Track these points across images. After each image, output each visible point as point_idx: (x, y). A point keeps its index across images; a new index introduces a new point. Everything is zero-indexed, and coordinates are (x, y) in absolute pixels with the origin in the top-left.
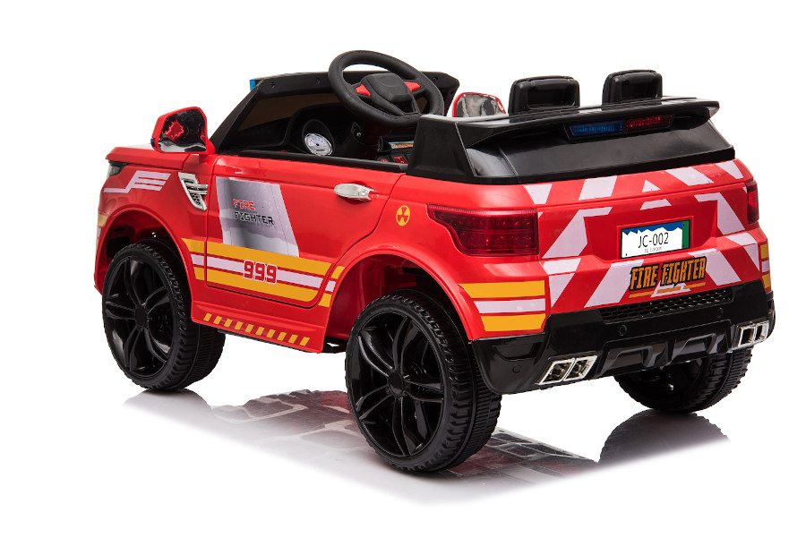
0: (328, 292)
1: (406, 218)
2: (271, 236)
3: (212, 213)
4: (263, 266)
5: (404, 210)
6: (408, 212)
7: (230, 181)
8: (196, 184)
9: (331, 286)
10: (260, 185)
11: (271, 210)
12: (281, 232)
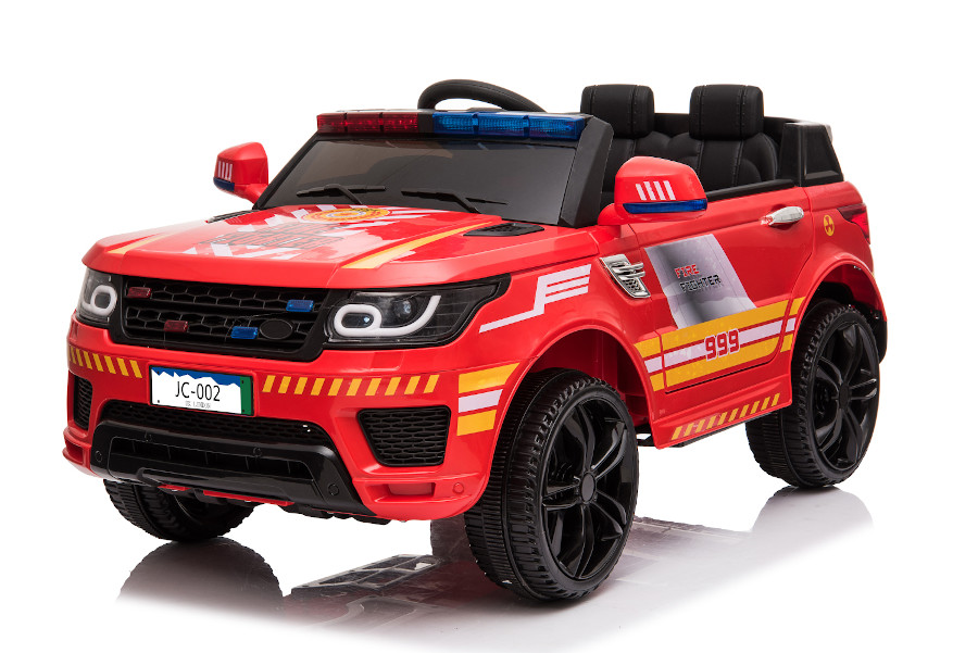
0: (789, 333)
1: (831, 226)
2: (721, 297)
3: (657, 296)
4: (723, 336)
5: (827, 219)
6: (831, 222)
7: (662, 249)
8: (628, 266)
9: (791, 325)
10: (694, 241)
11: (714, 267)
12: (729, 289)
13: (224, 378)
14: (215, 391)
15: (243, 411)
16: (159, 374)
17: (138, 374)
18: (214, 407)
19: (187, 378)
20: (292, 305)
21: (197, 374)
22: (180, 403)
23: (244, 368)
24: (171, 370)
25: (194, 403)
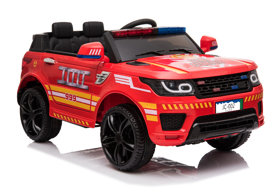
13: (235, 101)
14: (233, 105)
15: (240, 109)
16: (218, 104)
17: (211, 106)
18: (233, 110)
19: (226, 103)
20: (242, 77)
21: (228, 101)
22: (224, 111)
23: (240, 97)
24: (221, 102)
25: (228, 110)
